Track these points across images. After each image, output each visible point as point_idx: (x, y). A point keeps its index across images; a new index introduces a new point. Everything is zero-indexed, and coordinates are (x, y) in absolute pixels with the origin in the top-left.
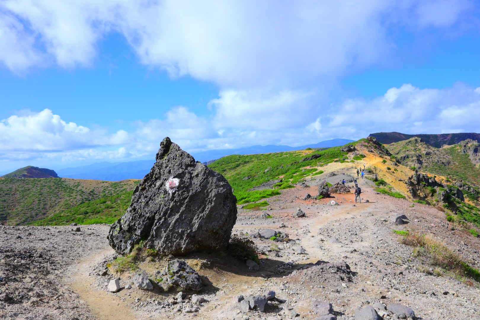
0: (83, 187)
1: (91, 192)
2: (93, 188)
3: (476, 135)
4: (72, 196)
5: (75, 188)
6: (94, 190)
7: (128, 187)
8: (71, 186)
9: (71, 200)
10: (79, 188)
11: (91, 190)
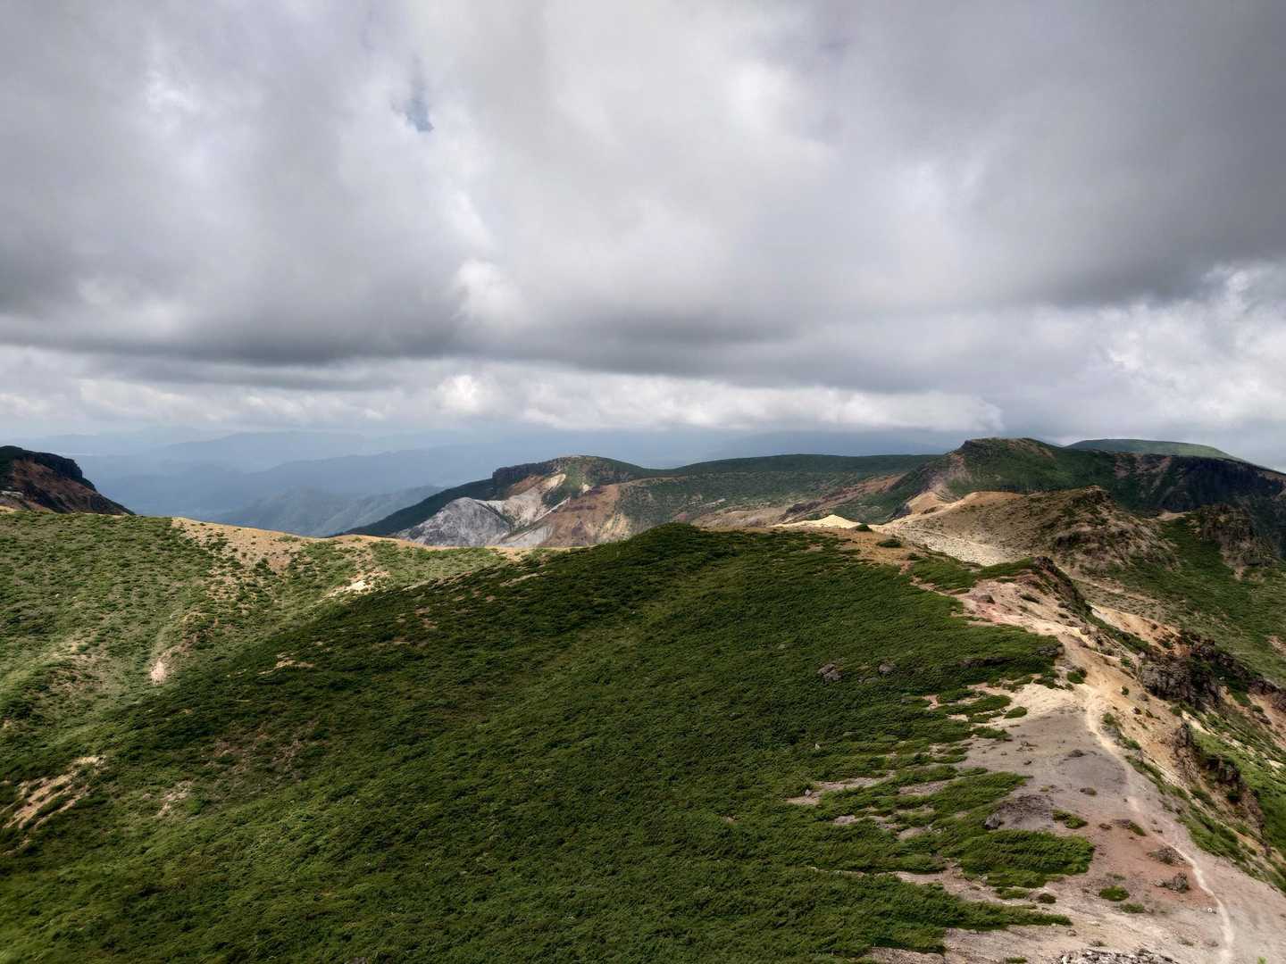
0: (235, 550)
1: (259, 565)
2: (263, 556)
3: (1231, 466)
4: (212, 576)
5: (214, 553)
6: (265, 561)
7: (356, 558)
8: (201, 544)
9: (213, 588)
10: (226, 552)
11: (258, 560)
